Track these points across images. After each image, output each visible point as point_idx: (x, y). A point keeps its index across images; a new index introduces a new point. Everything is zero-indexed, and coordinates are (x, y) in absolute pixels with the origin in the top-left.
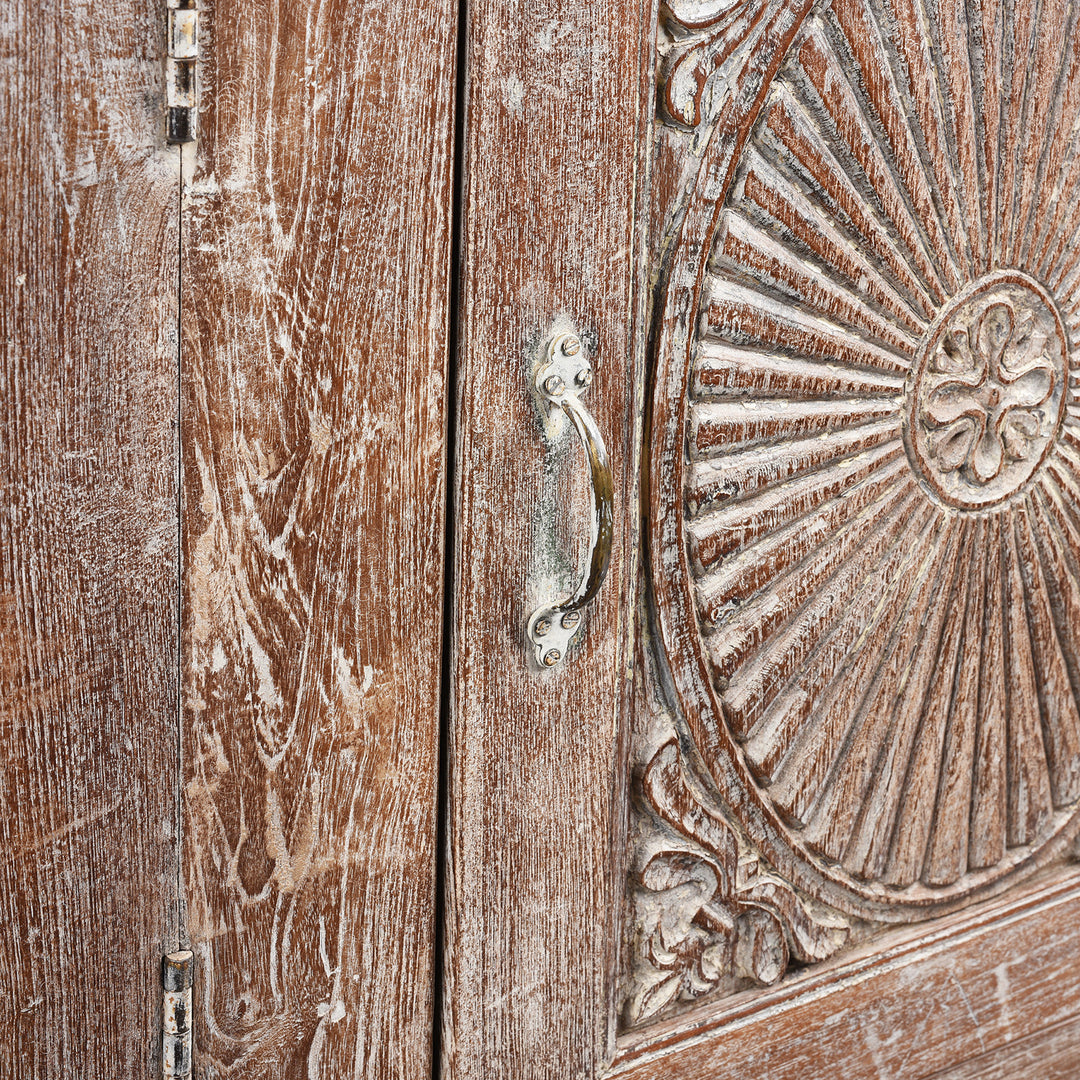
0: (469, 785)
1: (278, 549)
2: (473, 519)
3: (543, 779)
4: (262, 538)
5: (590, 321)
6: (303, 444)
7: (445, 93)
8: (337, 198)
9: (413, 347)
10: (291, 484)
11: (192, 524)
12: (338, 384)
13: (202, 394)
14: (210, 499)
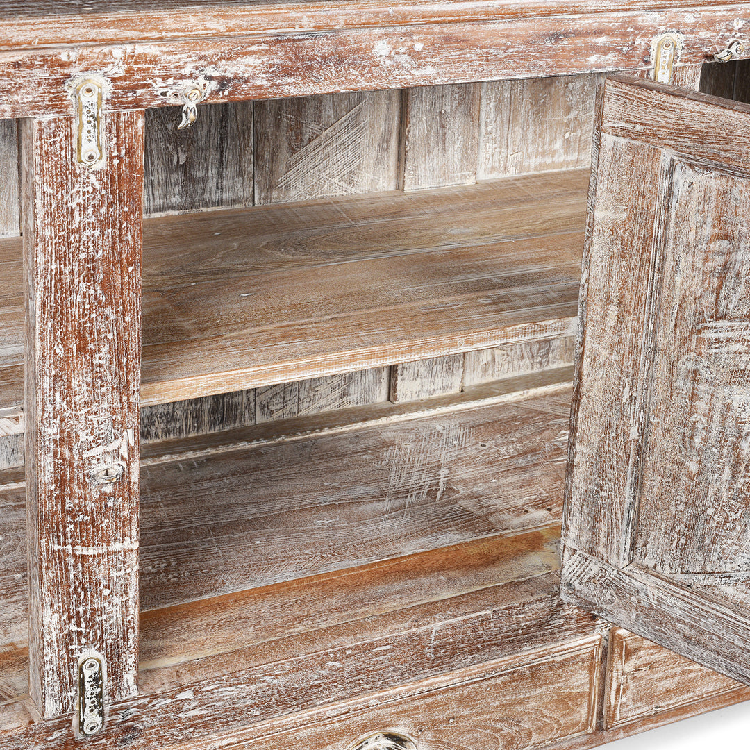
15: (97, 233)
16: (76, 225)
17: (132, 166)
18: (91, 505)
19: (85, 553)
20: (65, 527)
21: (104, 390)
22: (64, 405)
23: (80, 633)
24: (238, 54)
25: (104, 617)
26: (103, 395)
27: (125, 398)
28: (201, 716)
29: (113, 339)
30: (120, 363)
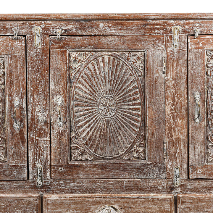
0: (190, 133)
1: (173, 108)
2: (190, 109)
3: (197, 134)
4: (171, 107)
5: (200, 92)
6: (175, 100)
7: (186, 71)
8: (177, 79)
9: (184, 93)
10: (174, 103)
11: (166, 105)
12: (178, 95)
13: (166, 94)
14: (167, 103)
15: (39, 62)
16: (35, 60)
17: (46, 48)
18: (39, 127)
19: (38, 139)
20: (33, 131)
21: (41, 99)
22: (33, 101)
23: (37, 159)
24: (69, 24)
25: (42, 156)
26: (41, 100)
27: (46, 102)
28: (66, 189)
29: (43, 87)
30: (45, 93)
